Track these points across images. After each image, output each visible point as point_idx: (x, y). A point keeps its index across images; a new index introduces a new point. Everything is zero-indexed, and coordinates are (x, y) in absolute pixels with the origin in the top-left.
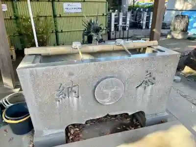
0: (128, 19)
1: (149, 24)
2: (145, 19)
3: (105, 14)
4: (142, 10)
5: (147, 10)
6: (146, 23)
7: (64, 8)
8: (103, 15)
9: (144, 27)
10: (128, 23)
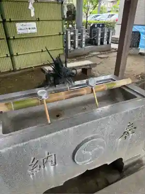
0: (84, 36)
1: (103, 40)
2: (100, 35)
3: (62, 33)
4: (96, 26)
5: (101, 26)
6: (101, 39)
7: (17, 28)
8: (60, 34)
9: (99, 44)
10: (84, 40)
